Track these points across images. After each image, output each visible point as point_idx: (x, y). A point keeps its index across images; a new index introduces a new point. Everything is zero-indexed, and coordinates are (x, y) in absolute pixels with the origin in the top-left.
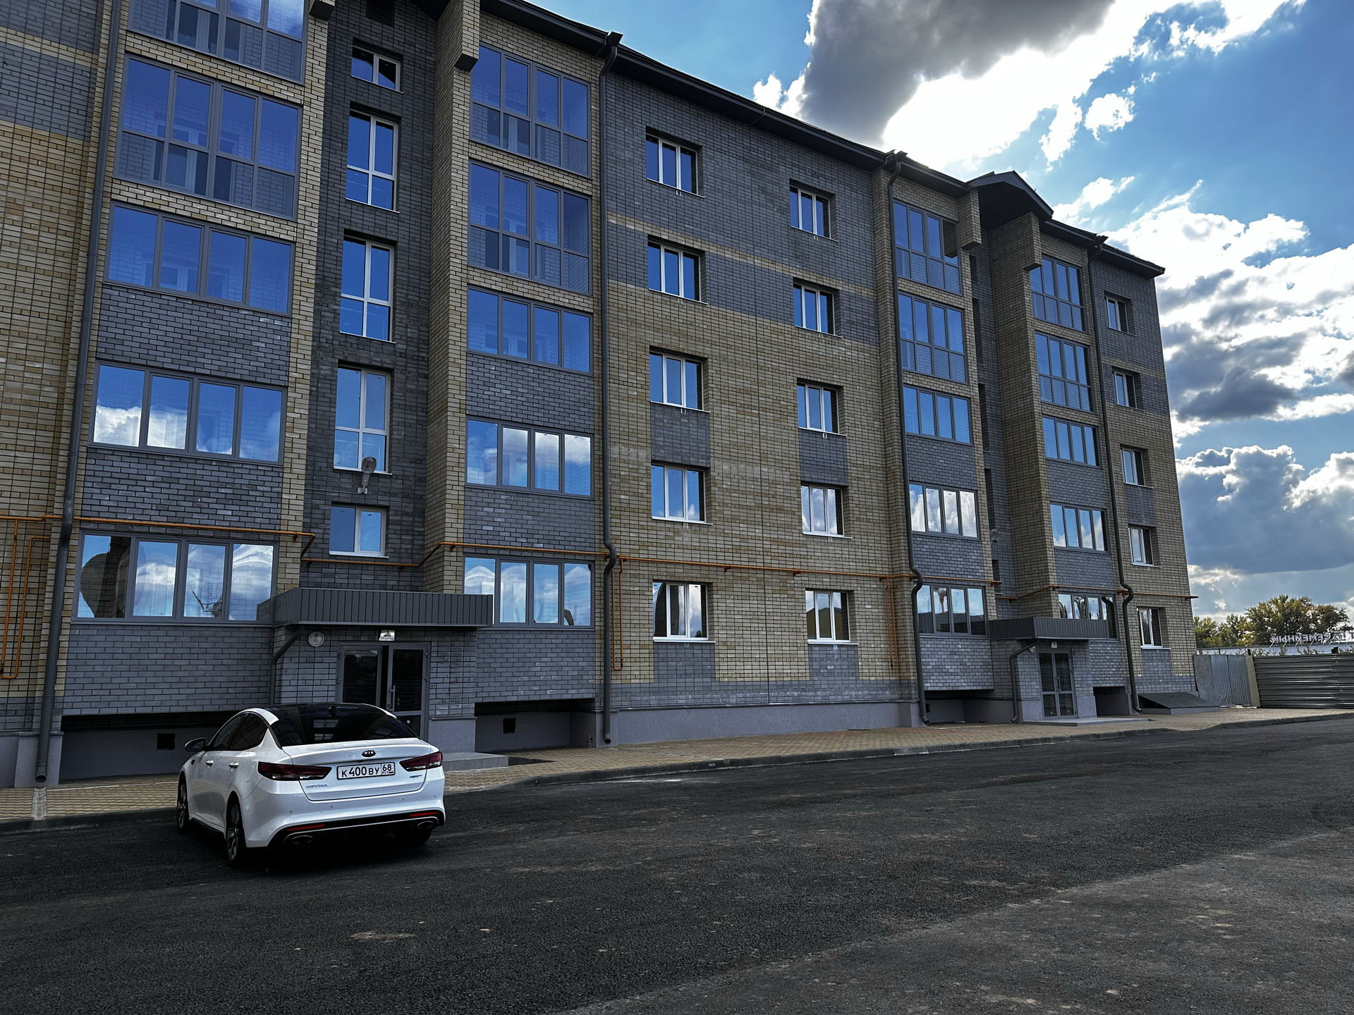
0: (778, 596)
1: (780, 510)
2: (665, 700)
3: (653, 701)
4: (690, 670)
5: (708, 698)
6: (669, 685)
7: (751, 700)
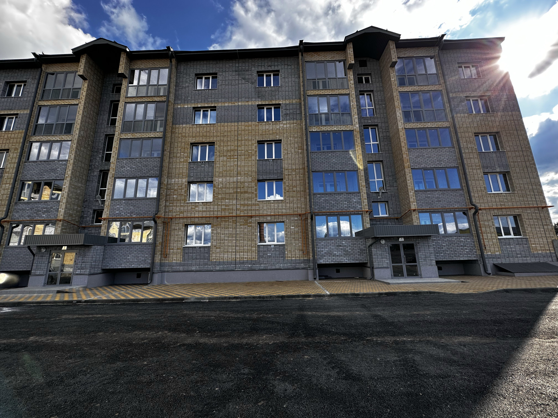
0: (243, 226)
1: (246, 192)
2: (186, 268)
3: (181, 268)
4: (198, 257)
5: (206, 268)
6: (189, 262)
7: (226, 268)
